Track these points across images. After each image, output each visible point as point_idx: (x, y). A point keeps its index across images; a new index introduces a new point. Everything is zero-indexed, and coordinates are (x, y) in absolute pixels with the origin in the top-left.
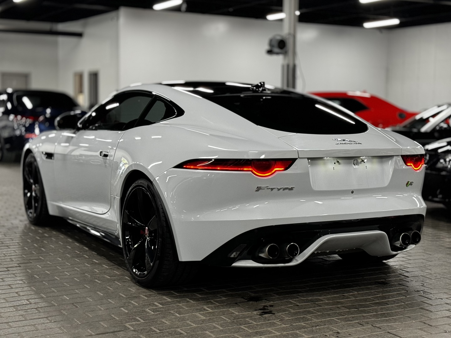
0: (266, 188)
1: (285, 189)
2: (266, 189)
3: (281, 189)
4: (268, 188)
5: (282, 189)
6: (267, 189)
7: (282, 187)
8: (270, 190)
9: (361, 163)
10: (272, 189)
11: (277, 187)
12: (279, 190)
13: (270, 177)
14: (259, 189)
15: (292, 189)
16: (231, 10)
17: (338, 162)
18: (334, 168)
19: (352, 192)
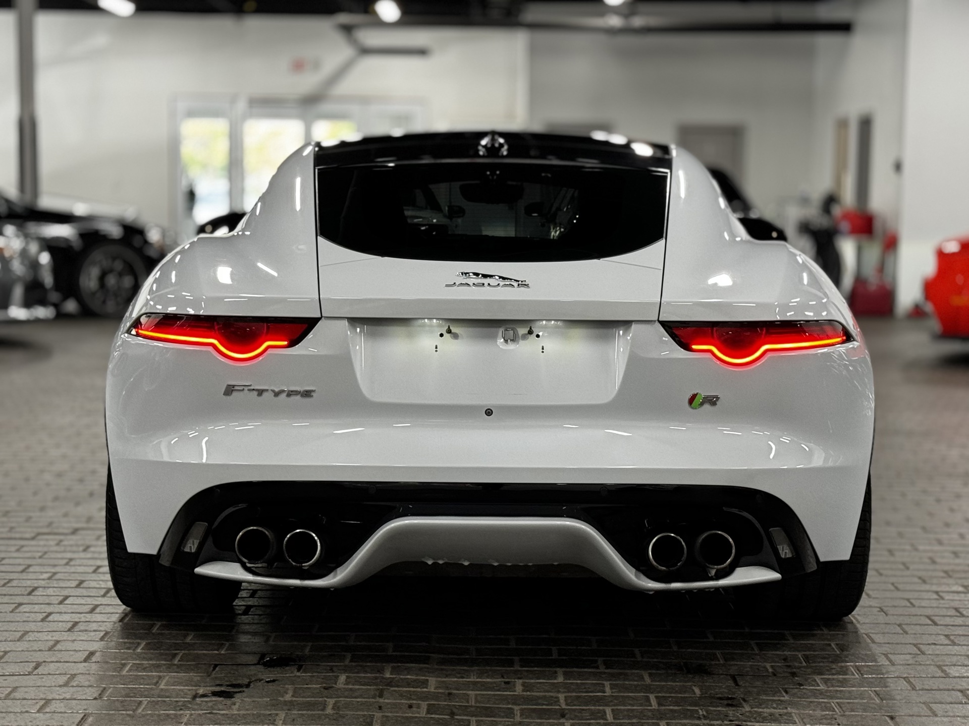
0: (246, 388)
1: (290, 394)
2: (246, 391)
3: (281, 392)
4: (250, 388)
5: (284, 395)
6: (249, 390)
7: (284, 387)
8: (255, 393)
9: (524, 337)
10: (260, 392)
11: (272, 388)
12: (277, 394)
13: (256, 361)
14: (230, 390)
15: (307, 394)
17: (449, 331)
18: (436, 348)
19: (489, 412)
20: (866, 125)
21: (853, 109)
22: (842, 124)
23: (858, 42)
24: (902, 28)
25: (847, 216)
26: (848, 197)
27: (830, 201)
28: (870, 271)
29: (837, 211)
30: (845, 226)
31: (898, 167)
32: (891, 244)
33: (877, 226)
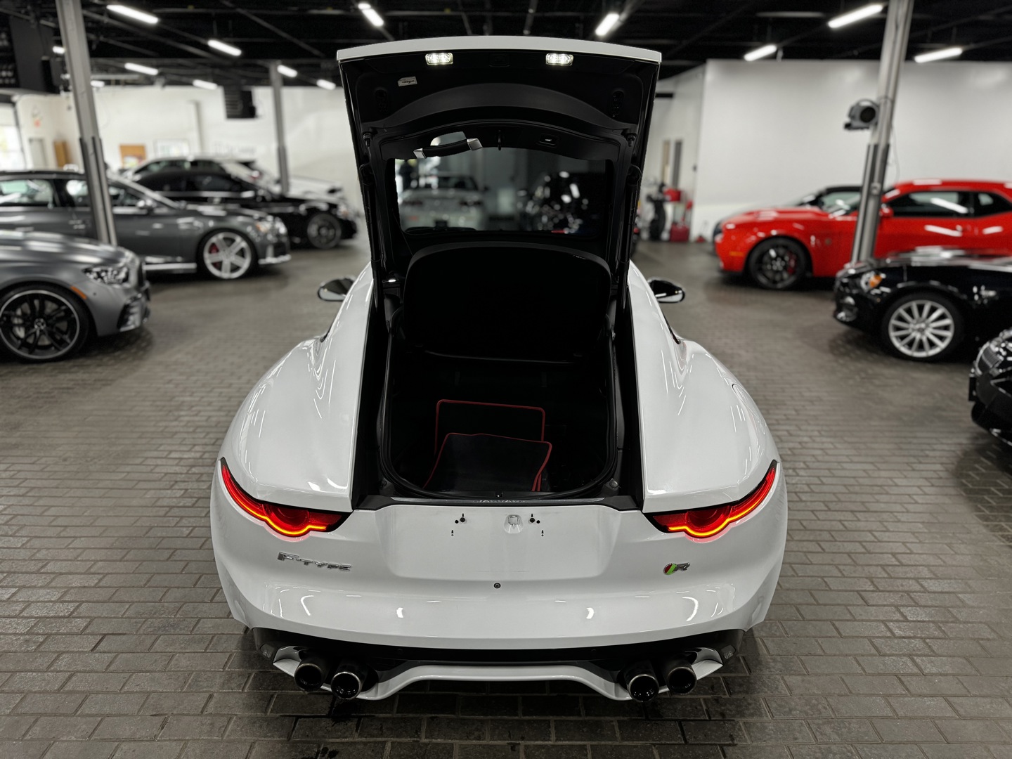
0: (295, 558)
1: (331, 566)
2: (295, 560)
3: (324, 565)
4: (298, 558)
5: (326, 567)
6: (297, 560)
7: (325, 562)
8: (302, 563)
10: (306, 563)
11: (316, 561)
12: (319, 565)
13: (301, 539)
14: (282, 557)
15: (345, 568)
16: (856, 53)
17: (463, 519)
18: (452, 532)
19: (497, 586)
20: (679, 145)
21: (673, 136)
22: (667, 143)
23: (676, 103)
24: (700, 96)
25: (669, 192)
26: (668, 181)
27: (662, 185)
28: (679, 218)
29: (665, 189)
30: (668, 197)
31: (695, 168)
32: (690, 206)
33: (683, 196)
